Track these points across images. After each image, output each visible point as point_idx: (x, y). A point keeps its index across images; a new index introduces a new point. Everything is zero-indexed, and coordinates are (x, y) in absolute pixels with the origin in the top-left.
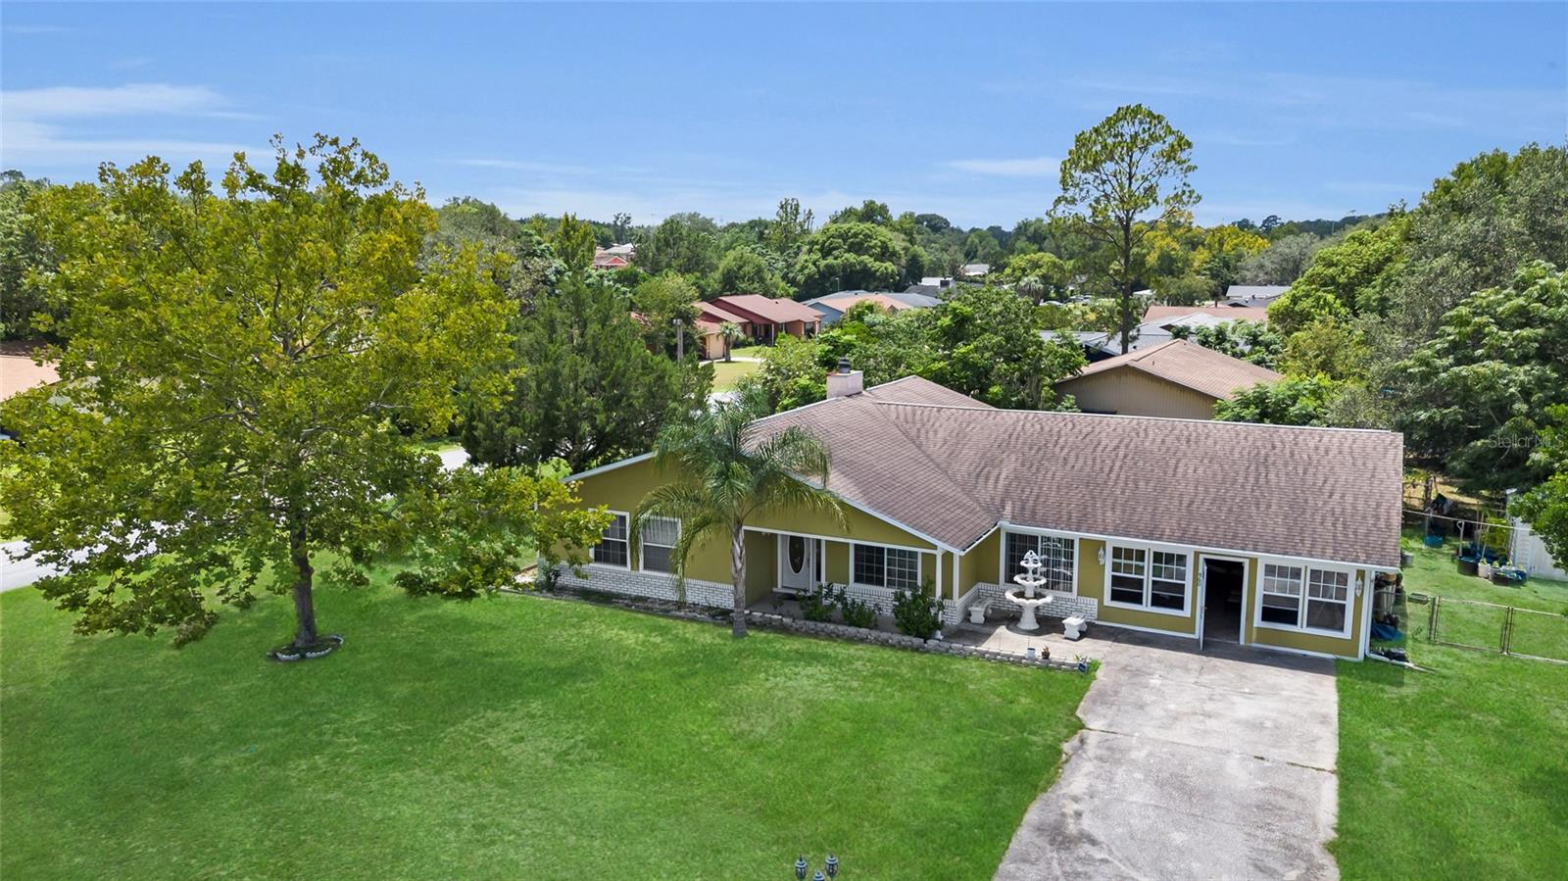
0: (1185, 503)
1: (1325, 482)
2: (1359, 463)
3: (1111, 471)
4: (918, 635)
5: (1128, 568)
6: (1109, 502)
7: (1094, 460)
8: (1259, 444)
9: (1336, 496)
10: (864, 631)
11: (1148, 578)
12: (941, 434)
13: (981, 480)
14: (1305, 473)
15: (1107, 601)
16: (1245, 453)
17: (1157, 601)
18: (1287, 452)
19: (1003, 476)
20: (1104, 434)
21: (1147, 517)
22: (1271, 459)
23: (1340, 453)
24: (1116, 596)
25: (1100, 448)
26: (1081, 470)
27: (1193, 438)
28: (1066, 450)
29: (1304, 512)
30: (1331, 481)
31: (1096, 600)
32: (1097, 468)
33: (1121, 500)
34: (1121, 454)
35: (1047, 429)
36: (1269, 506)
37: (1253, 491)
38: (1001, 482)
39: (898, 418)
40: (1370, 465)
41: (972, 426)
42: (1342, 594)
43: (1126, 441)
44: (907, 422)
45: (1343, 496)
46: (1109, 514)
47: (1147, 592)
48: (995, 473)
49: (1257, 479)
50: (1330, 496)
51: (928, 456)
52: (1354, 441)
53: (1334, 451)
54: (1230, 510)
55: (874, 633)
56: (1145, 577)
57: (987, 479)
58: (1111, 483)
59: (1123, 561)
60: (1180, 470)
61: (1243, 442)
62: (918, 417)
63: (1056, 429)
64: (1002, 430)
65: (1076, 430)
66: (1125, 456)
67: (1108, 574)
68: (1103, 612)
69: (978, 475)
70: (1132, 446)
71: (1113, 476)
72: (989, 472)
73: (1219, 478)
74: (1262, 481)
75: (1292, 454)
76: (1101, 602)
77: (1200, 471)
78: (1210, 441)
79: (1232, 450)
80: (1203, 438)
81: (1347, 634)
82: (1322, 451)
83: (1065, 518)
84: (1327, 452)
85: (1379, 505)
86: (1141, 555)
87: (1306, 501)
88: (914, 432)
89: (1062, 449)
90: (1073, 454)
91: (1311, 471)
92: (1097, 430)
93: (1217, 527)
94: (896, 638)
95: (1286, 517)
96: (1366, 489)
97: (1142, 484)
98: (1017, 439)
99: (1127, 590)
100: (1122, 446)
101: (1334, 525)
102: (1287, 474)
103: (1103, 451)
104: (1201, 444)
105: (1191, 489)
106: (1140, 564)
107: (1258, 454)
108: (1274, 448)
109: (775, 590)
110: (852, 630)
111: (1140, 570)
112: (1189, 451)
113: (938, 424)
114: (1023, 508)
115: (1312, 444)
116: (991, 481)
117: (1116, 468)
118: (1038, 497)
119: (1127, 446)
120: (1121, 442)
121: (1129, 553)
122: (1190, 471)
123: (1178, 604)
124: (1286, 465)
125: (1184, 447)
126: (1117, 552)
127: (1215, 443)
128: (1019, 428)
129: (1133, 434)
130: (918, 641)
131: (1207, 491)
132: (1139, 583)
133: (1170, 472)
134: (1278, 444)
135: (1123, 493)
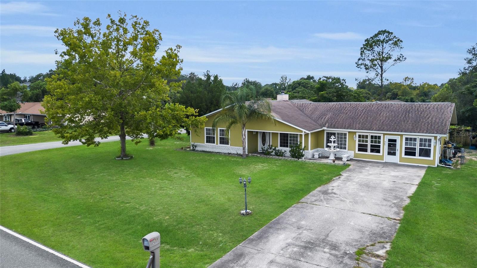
0: (381, 122)
3: (360, 115)
4: (297, 158)
5: (363, 141)
6: (358, 122)
7: (355, 113)
8: (408, 107)
9: (430, 119)
10: (280, 157)
11: (369, 144)
12: (310, 109)
13: (320, 119)
15: (357, 152)
16: (403, 110)
17: (372, 151)
18: (416, 109)
21: (369, 126)
22: (411, 111)
24: (359, 150)
26: (351, 115)
29: (419, 123)
30: (429, 115)
31: (353, 152)
35: (342, 106)
36: (408, 122)
37: (403, 118)
38: (326, 119)
39: (297, 105)
40: (442, 111)
41: (320, 106)
42: (430, 146)
46: (357, 125)
47: (369, 148)
48: (324, 117)
49: (405, 116)
51: (305, 114)
53: (432, 108)
54: (395, 123)
55: (283, 158)
58: (359, 118)
59: (361, 139)
60: (382, 114)
61: (403, 107)
62: (304, 105)
63: (345, 106)
64: (329, 107)
65: (351, 106)
66: (365, 112)
67: (357, 143)
68: (356, 155)
73: (393, 116)
77: (388, 114)
79: (399, 109)
81: (431, 158)
83: (344, 126)
84: (429, 108)
85: (443, 120)
87: (420, 120)
88: (302, 109)
89: (346, 111)
90: (349, 112)
91: (423, 113)
92: (358, 106)
93: (390, 127)
94: (290, 159)
95: (413, 124)
96: (440, 116)
97: (369, 118)
99: (362, 148)
101: (428, 125)
102: (415, 114)
103: (358, 111)
104: (389, 108)
105: (384, 119)
106: (367, 139)
107: (407, 110)
108: (412, 108)
110: (277, 157)
112: (385, 110)
114: (331, 125)
115: (425, 107)
118: (336, 122)
119: (366, 109)
121: (363, 136)
122: (385, 114)
123: (378, 151)
126: (360, 136)
129: (368, 107)
132: (366, 146)
133: (378, 115)
135: (363, 120)
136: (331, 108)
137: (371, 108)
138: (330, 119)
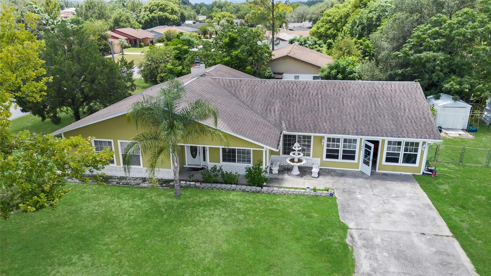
0: (352, 117)
1: (400, 104)
2: (409, 95)
3: (318, 105)
4: (259, 186)
5: (333, 146)
6: (323, 118)
7: (310, 100)
8: (370, 89)
9: (407, 110)
10: (234, 186)
11: (341, 149)
12: (245, 92)
13: (268, 112)
14: (392, 101)
15: (324, 158)
16: (366, 93)
17: (344, 157)
18: (381, 92)
19: (276, 110)
20: (310, 89)
21: (340, 125)
22: (377, 96)
23: (401, 92)
24: (328, 156)
25: (311, 95)
26: (307, 105)
27: (344, 88)
28: (298, 97)
29: (398, 118)
30: (402, 104)
31: (320, 159)
32: (313, 103)
33: (327, 118)
34: (320, 97)
35: (287, 87)
36: (384, 117)
37: (376, 110)
38: (277, 113)
39: (224, 85)
40: (413, 96)
41: (256, 87)
42: (416, 150)
43: (320, 91)
44: (229, 87)
45: (409, 110)
46: (325, 124)
47: (341, 154)
48: (273, 109)
49: (375, 105)
50: (405, 110)
51: (243, 102)
52: (403, 86)
53: (398, 91)
54: (371, 119)
55: (239, 187)
56: (340, 149)
57: (270, 111)
58: (320, 110)
59: (331, 143)
60: (345, 102)
61: (364, 89)
62: (233, 84)
63: (291, 87)
64: (269, 89)
65: (298, 87)
66: (322, 98)
67: (325, 148)
68: (322, 163)
69: (266, 110)
70: (323, 93)
71: (320, 107)
72: (270, 109)
73: (361, 105)
74: (377, 105)
75: (383, 92)
76: (322, 159)
77: (353, 102)
78: (351, 89)
79: (361, 93)
80: (348, 88)
81: (417, 165)
82: (394, 91)
83: (308, 127)
84: (396, 91)
85: (424, 113)
86: (338, 140)
87: (397, 113)
88: (233, 91)
89: (296, 96)
90: (301, 98)
91: (393, 100)
92: (307, 87)
93: (369, 127)
94: (249, 188)
95: (392, 120)
96: (416, 107)
97: (333, 110)
98: (277, 92)
99: (332, 154)
100: (319, 93)
101: (411, 123)
102: (385, 102)
103: (312, 96)
104: (348, 90)
105: (352, 110)
106: (338, 144)
107: (371, 94)
108: (376, 91)
109: (184, 166)
110: (229, 186)
111: (338, 146)
112: (345, 94)
113: (242, 87)
114: (289, 124)
115: (389, 88)
116: (273, 112)
117: (320, 103)
118: (294, 118)
119: (321, 93)
120: (318, 91)
121: (334, 140)
122: (349, 103)
123: (353, 158)
124: (383, 98)
125: (342, 92)
126: (329, 139)
127: (354, 90)
128: (276, 88)
129: (321, 88)
130: (259, 189)
131: (358, 111)
132: (337, 151)
133: (342, 104)
134: (377, 89)
135: (327, 114)
136: (273, 91)
137: (326, 91)
138: (282, 113)
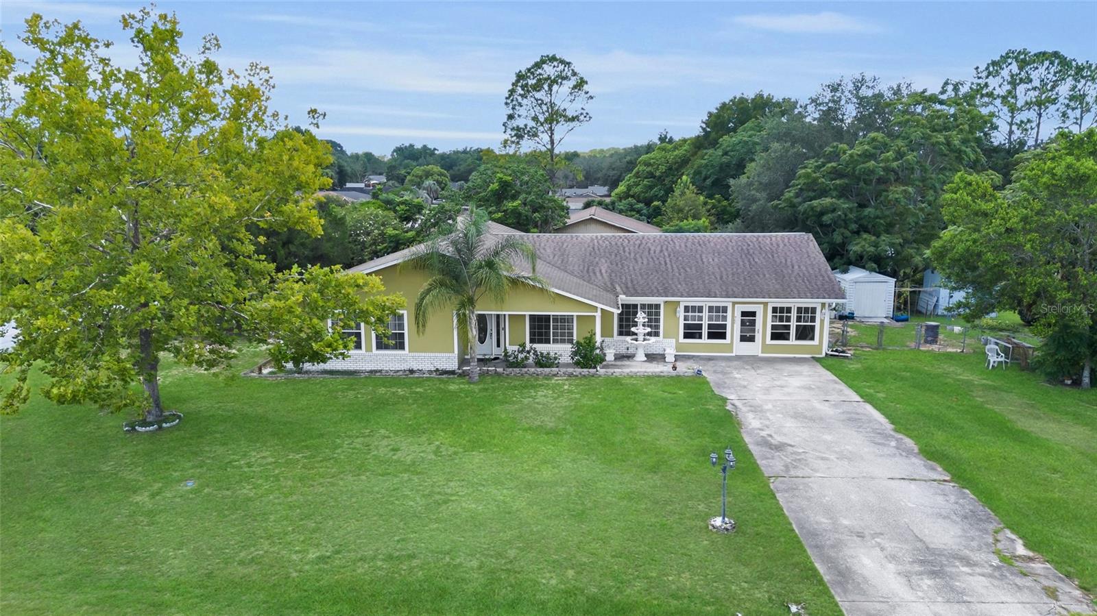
0: (718, 277)
1: (786, 260)
2: (798, 249)
3: (666, 264)
4: (592, 367)
5: (693, 318)
7: (652, 258)
8: (740, 243)
9: (796, 267)
10: (555, 370)
13: (591, 274)
14: (773, 256)
15: (681, 339)
16: (735, 249)
17: (710, 336)
18: (757, 246)
19: (603, 271)
20: (649, 245)
21: (702, 286)
22: (751, 251)
23: (785, 245)
24: (686, 336)
25: (652, 252)
27: (701, 243)
28: (632, 255)
30: (789, 260)
31: (674, 340)
32: (657, 262)
34: (666, 254)
35: (613, 243)
37: (751, 268)
38: (604, 274)
40: (803, 250)
41: (565, 245)
42: (813, 319)
43: (665, 247)
45: (799, 267)
46: (679, 286)
47: (705, 331)
48: (597, 270)
49: (749, 261)
50: (793, 267)
52: (789, 239)
54: (745, 279)
56: (703, 322)
57: (595, 273)
59: (690, 314)
60: (705, 260)
61: (730, 243)
64: (586, 245)
66: (669, 255)
67: (682, 322)
68: (679, 347)
69: (588, 271)
70: (670, 249)
72: (593, 270)
73: (729, 263)
74: (753, 262)
75: (760, 247)
76: (677, 341)
77: (716, 260)
78: (712, 244)
79: (727, 248)
80: (707, 242)
81: (816, 342)
82: (775, 245)
83: (655, 291)
84: (778, 245)
85: (820, 270)
86: (700, 309)
87: (782, 271)
89: (630, 253)
90: (637, 256)
92: (644, 242)
93: (743, 288)
94: (578, 371)
95: (776, 279)
96: (809, 262)
97: (688, 269)
98: (599, 249)
99: (692, 332)
101: (803, 281)
102: (764, 258)
103: (655, 252)
104: (708, 246)
105: (716, 269)
106: (700, 314)
107: (742, 249)
108: (749, 245)
110: (547, 370)
111: (700, 318)
112: (704, 250)
113: (542, 245)
114: (627, 288)
115: (768, 242)
116: (598, 274)
117: (668, 262)
119: (667, 250)
120: (662, 247)
121: (694, 309)
122: (711, 260)
123: (723, 336)
124: (760, 253)
125: (699, 248)
126: (687, 309)
127: (716, 245)
128: (596, 244)
129: (666, 243)
130: (591, 371)
131: (726, 269)
132: (700, 327)
133: (700, 262)
136: (593, 248)
137: (675, 247)
138: (613, 275)
